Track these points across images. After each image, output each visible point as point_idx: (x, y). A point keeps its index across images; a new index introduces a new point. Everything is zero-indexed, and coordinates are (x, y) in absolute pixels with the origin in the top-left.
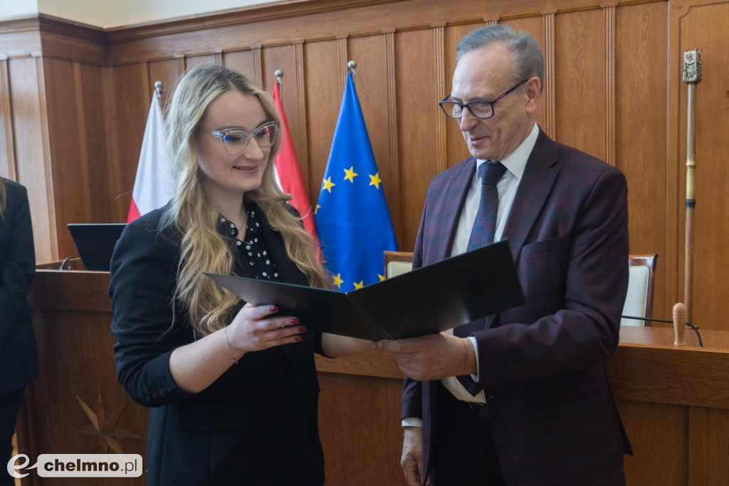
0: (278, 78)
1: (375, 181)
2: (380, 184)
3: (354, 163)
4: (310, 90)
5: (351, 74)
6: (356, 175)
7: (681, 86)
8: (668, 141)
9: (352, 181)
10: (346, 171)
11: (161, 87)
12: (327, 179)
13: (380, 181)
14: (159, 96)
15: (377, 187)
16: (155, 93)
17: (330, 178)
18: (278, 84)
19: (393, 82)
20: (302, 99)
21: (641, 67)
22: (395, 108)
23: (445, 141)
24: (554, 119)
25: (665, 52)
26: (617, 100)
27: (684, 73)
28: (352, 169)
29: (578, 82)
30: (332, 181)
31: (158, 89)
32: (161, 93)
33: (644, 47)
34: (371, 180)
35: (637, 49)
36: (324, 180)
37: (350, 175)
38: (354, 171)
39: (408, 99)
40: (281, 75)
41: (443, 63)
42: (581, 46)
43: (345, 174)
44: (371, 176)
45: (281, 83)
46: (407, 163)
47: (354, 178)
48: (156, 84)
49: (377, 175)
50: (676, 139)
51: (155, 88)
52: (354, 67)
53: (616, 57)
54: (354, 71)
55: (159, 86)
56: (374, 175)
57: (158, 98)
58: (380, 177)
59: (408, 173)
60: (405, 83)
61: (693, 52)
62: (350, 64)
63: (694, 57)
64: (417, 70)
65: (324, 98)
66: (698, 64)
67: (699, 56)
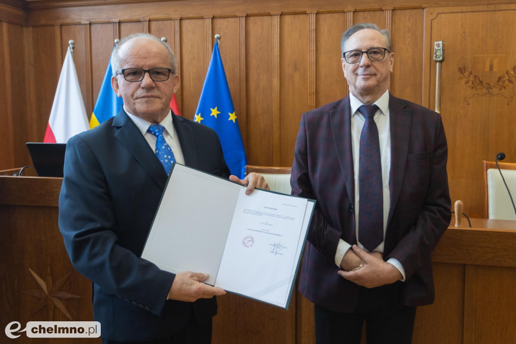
1: (232, 117)
2: (236, 119)
3: (217, 104)
4: (184, 52)
5: (217, 43)
6: (219, 112)
7: (432, 63)
8: (423, 98)
9: (216, 116)
10: (212, 109)
11: (73, 44)
12: (198, 115)
13: (236, 117)
14: (72, 50)
15: (234, 121)
16: (69, 48)
17: (200, 114)
19: (243, 50)
21: (407, 50)
22: (245, 68)
23: (279, 92)
25: (422, 42)
27: (435, 55)
28: (216, 108)
30: (201, 116)
31: (71, 45)
32: (73, 48)
33: (409, 37)
34: (229, 117)
35: (405, 38)
36: (196, 116)
37: (215, 112)
38: (218, 110)
39: (253, 62)
43: (211, 112)
44: (230, 114)
46: (252, 105)
47: (218, 115)
48: (70, 42)
49: (234, 113)
50: (428, 96)
51: (69, 45)
52: (219, 38)
54: (219, 42)
55: (72, 44)
56: (232, 113)
57: (71, 52)
58: (236, 115)
59: (252, 112)
60: (252, 51)
61: (441, 42)
62: (216, 36)
63: (441, 45)
64: (260, 43)
65: (194, 58)
66: (443, 50)
67: (443, 45)
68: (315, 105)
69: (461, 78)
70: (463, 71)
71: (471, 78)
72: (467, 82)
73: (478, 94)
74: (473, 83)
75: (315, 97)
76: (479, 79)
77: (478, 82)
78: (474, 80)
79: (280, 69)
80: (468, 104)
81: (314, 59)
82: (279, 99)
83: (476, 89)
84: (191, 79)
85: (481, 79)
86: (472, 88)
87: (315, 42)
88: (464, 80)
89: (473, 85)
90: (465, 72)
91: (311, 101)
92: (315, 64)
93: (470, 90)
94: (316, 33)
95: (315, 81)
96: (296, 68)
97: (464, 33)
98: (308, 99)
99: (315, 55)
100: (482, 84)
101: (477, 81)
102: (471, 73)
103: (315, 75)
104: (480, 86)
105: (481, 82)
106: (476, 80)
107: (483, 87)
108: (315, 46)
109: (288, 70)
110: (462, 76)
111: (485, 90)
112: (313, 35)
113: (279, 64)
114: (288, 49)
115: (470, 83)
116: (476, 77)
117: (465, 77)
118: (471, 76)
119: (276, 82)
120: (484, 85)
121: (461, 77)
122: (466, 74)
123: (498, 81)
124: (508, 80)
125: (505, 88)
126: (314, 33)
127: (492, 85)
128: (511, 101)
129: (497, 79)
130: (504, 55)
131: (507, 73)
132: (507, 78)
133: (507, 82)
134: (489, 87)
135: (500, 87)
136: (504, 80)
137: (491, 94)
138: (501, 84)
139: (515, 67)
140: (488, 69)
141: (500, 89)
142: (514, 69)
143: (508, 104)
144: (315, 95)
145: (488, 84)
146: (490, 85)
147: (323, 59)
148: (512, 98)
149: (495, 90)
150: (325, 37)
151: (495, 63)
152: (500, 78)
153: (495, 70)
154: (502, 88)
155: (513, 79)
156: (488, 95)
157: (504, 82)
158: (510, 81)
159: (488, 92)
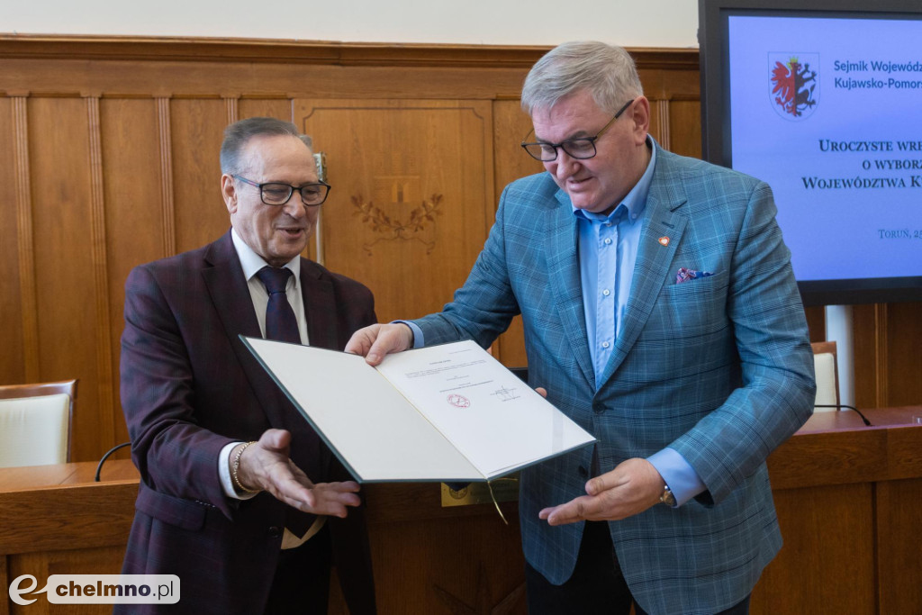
23: (31, 239)
24: (172, 218)
29: (199, 178)
61: (318, 155)
63: (320, 160)
66: (323, 168)
67: (324, 159)
68: (105, 262)
69: (356, 214)
70: (358, 201)
71: (372, 213)
72: (366, 220)
73: (384, 239)
74: (375, 222)
75: (104, 248)
76: (383, 214)
77: (383, 220)
78: (376, 216)
79: (32, 197)
80: (370, 255)
81: (98, 179)
82: (31, 254)
83: (380, 231)
85: (386, 214)
86: (375, 229)
87: (99, 150)
88: (362, 216)
89: (375, 225)
90: (361, 204)
91: (98, 255)
92: (101, 189)
93: (372, 231)
94: (101, 133)
95: (103, 219)
96: (64, 196)
97: (356, 141)
98: (90, 255)
99: (101, 172)
100: (389, 222)
101: (382, 218)
102: (371, 205)
103: (102, 208)
104: (385, 226)
105: (387, 220)
106: (379, 216)
107: (391, 227)
108: (100, 155)
109: (48, 199)
110: (357, 209)
111: (393, 233)
112: (96, 136)
114: (46, 161)
115: (371, 221)
116: (378, 211)
117: (362, 211)
118: (372, 209)
119: (24, 221)
120: (392, 224)
121: (357, 212)
122: (363, 206)
123: (412, 218)
124: (426, 216)
125: (422, 228)
126: (98, 132)
127: (403, 224)
128: (432, 248)
129: (410, 215)
130: (417, 177)
131: (424, 204)
132: (424, 213)
133: (425, 219)
134: (398, 226)
135: (415, 227)
136: (421, 215)
137: (402, 238)
138: (417, 222)
139: (434, 196)
140: (395, 199)
141: (416, 230)
142: (433, 199)
143: (428, 253)
144: (104, 245)
145: (397, 222)
146: (400, 224)
147: (116, 181)
148: (434, 243)
149: (408, 232)
150: (118, 141)
151: (406, 189)
152: (414, 213)
153: (406, 199)
154: (419, 229)
155: (433, 214)
156: (399, 239)
157: (420, 219)
158: (430, 218)
159: (399, 235)
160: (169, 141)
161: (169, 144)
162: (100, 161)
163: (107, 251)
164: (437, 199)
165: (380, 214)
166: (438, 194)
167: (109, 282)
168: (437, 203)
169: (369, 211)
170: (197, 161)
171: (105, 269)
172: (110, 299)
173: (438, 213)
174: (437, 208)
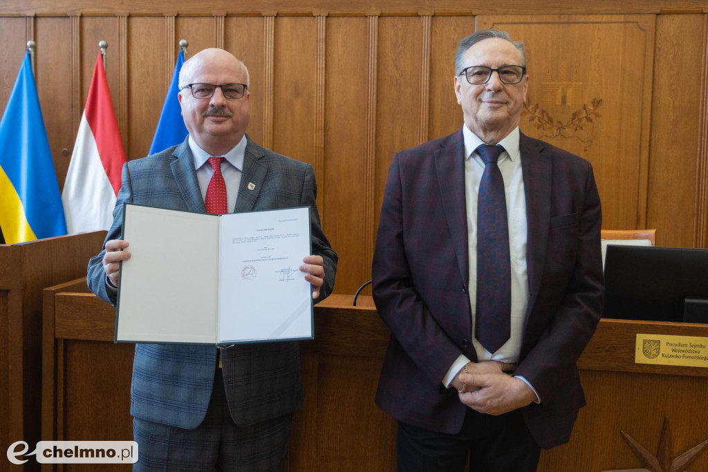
0: (102, 49)
4: (133, 64)
5: (183, 52)
18: (102, 55)
20: (124, 73)
23: (272, 122)
24: (375, 112)
26: (430, 99)
29: (397, 80)
35: (448, 56)
40: (105, 47)
41: (272, 50)
42: (401, 47)
45: (105, 54)
52: (186, 46)
53: (431, 60)
54: (186, 50)
62: (181, 43)
64: (246, 55)
65: (148, 73)
68: (323, 145)
71: (537, 114)
72: (532, 119)
73: (546, 136)
74: (539, 121)
75: (323, 134)
76: (547, 115)
78: (541, 116)
79: (274, 93)
81: (322, 81)
82: (272, 135)
83: (544, 129)
84: (144, 105)
85: (550, 115)
86: (539, 127)
87: (324, 57)
88: (528, 116)
89: (540, 124)
90: (529, 105)
91: (318, 140)
92: (323, 88)
93: (536, 129)
94: (326, 44)
95: (323, 111)
96: (297, 93)
97: (529, 51)
98: (313, 138)
99: (324, 74)
100: (552, 122)
101: (546, 118)
102: (537, 107)
103: (323, 103)
104: (548, 125)
105: (551, 120)
106: (543, 116)
107: (553, 126)
108: (324, 62)
109: (285, 95)
110: (525, 110)
111: (555, 131)
112: (322, 46)
113: (272, 85)
114: (285, 65)
115: (536, 120)
116: (543, 112)
117: (529, 112)
118: (538, 110)
119: (268, 111)
120: (555, 123)
121: (524, 112)
122: (530, 107)
123: (573, 119)
124: (586, 117)
125: (581, 128)
126: (324, 43)
127: (564, 124)
128: (590, 146)
129: (572, 116)
130: (581, 83)
131: (585, 108)
132: (585, 115)
133: (584, 120)
134: (560, 126)
135: (575, 127)
136: (581, 117)
137: (563, 136)
138: (577, 122)
139: (594, 100)
140: (559, 102)
141: (576, 130)
142: (593, 103)
143: (585, 150)
144: (323, 131)
145: (559, 122)
146: (561, 124)
147: (335, 81)
148: (591, 141)
149: (568, 131)
150: (338, 50)
151: (570, 93)
152: (575, 115)
153: (569, 103)
154: (578, 129)
155: (592, 117)
156: (559, 137)
157: (580, 120)
158: (589, 120)
159: (560, 133)
160: (376, 50)
161: (376, 53)
162: (324, 66)
163: (325, 136)
164: (596, 103)
165: (545, 115)
166: (598, 99)
167: (325, 161)
168: (597, 106)
169: (535, 111)
170: (396, 67)
171: (323, 150)
172: (324, 173)
173: (597, 115)
174: (596, 112)
